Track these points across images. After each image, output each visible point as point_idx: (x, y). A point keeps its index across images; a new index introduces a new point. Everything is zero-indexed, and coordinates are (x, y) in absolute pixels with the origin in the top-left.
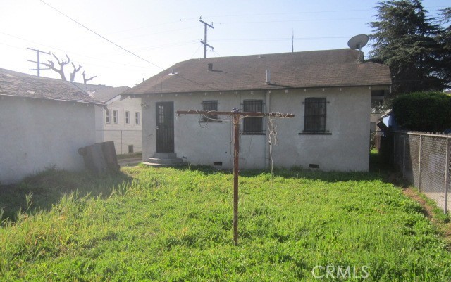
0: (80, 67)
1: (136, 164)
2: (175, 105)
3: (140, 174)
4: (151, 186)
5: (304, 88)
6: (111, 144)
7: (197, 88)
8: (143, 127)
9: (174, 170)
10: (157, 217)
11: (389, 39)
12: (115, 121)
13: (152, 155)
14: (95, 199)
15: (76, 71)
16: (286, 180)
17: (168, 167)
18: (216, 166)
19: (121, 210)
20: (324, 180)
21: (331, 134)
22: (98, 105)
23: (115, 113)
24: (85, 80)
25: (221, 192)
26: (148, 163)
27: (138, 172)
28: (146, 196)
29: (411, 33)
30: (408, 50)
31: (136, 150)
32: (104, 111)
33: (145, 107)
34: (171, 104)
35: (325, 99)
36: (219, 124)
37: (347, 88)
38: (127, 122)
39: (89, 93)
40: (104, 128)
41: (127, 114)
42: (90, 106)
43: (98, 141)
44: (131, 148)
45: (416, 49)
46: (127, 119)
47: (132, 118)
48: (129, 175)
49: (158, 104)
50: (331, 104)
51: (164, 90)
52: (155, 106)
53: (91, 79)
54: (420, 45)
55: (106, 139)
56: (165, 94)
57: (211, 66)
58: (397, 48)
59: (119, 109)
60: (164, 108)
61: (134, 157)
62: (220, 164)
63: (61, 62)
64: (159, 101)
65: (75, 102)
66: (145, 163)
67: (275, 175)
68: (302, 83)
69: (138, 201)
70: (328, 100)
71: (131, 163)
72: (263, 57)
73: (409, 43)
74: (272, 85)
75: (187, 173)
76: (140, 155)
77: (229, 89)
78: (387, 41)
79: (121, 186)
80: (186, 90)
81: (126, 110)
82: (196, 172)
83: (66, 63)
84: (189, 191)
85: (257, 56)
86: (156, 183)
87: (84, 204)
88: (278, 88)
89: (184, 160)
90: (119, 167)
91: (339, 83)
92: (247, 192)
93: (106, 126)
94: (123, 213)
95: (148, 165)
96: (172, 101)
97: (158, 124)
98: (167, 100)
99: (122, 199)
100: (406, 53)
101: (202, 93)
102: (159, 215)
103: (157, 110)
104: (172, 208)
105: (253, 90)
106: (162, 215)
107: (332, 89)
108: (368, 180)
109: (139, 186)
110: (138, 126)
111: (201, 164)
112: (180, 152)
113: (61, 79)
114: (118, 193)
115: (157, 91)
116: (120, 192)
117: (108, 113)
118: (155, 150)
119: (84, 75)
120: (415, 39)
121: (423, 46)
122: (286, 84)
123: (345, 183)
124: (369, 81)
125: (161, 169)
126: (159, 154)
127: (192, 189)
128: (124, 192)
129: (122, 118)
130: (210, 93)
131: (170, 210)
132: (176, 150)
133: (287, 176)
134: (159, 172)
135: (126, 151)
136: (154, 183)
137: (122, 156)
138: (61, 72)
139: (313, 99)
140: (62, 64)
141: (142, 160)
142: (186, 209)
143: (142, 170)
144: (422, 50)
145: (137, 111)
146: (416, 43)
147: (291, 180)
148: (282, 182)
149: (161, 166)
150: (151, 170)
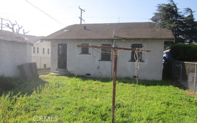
0: (22, 27)
1: (47, 74)
2: (67, 45)
3: (49, 79)
4: (56, 87)
5: (132, 39)
6: (35, 64)
7: (79, 37)
8: (51, 55)
9: (66, 77)
10: (60, 109)
11: (162, 20)
12: (38, 52)
13: (56, 70)
14: (23, 96)
15: (20, 28)
16: (125, 84)
17: (64, 75)
18: (88, 76)
19: (38, 104)
20: (144, 85)
21: (144, 62)
22: (28, 44)
23: (38, 48)
24: (24, 33)
25: (93, 91)
26: (53, 74)
27: (48, 78)
28: (53, 93)
29: (172, 18)
30: (171, 25)
31: (47, 67)
32: (32, 47)
33: (53, 46)
34: (66, 45)
35: (142, 45)
36: (90, 55)
37: (153, 39)
38: (44, 53)
39: (25, 38)
40: (32, 56)
41: (44, 49)
42: (24, 44)
43: (28, 62)
44: (45, 65)
45: (175, 25)
46: (43, 52)
47: (46, 51)
48: (44, 80)
49: (59, 45)
50: (144, 47)
51: (63, 38)
52: (57, 46)
53: (27, 33)
54: (176, 23)
55: (33, 61)
56: (63, 40)
57: (85, 27)
58: (166, 24)
59: (40, 47)
60: (62, 47)
61: (46, 70)
62: (89, 75)
63: (13, 24)
64: (60, 43)
65: (16, 41)
66: (52, 73)
67: (119, 82)
68: (130, 37)
69: (48, 97)
70: (143, 45)
71: (45, 73)
72: (110, 24)
73: (171, 22)
74: (116, 37)
75: (74, 80)
76: (49, 69)
77: (95, 38)
78: (161, 21)
79: (39, 87)
80: (74, 38)
81: (43, 47)
82: (78, 79)
83: (15, 25)
84: (76, 91)
85: (107, 24)
86: (58, 85)
87: (16, 100)
88: (119, 38)
89: (72, 72)
90: (38, 75)
91: (148, 37)
92: (107, 91)
93: (33, 55)
94: (39, 106)
95: (54, 75)
96: (66, 43)
97: (59, 54)
98: (64, 43)
99: (39, 95)
100: (170, 26)
101: (81, 40)
102: (61, 107)
103: (59, 47)
104: (68, 103)
105: (107, 39)
106: (63, 108)
107: (145, 40)
108: (166, 85)
109: (49, 87)
110: (48, 55)
111: (80, 75)
112: (69, 68)
113: (12, 31)
114: (37, 92)
115: (59, 38)
116: (38, 91)
117: (34, 48)
118: (57, 67)
119: (24, 31)
120: (174, 21)
121: (177, 24)
122: (123, 37)
123: (154, 87)
124: (163, 37)
125: (60, 77)
126: (59, 69)
127: (78, 90)
128: (40, 91)
129: (41, 51)
130: (85, 40)
131: (67, 104)
132: (68, 67)
133: (125, 82)
134: (59, 78)
135: (42, 67)
136: (57, 85)
137: (40, 69)
138: (13, 29)
139: (136, 44)
140: (13, 25)
141: (50, 71)
142: (77, 104)
143: (50, 77)
144: (177, 25)
145: (48, 48)
146: (174, 23)
147: (127, 84)
148: (123, 86)
149: (60, 75)
150: (55, 77)
